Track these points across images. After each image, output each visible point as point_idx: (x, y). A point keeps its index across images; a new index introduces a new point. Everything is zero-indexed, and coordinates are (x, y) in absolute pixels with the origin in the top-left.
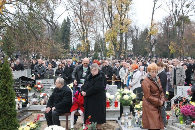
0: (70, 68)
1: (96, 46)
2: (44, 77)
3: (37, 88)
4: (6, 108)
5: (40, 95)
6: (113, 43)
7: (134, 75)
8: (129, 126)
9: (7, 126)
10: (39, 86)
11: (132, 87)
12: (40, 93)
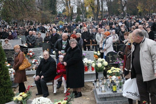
0: (55, 36)
1: (78, 9)
2: (35, 45)
3: (29, 55)
4: (2, 81)
5: (32, 61)
6: (92, 7)
7: (107, 41)
8: (103, 90)
9: (4, 96)
10: (31, 54)
11: (106, 50)
12: (32, 59)
